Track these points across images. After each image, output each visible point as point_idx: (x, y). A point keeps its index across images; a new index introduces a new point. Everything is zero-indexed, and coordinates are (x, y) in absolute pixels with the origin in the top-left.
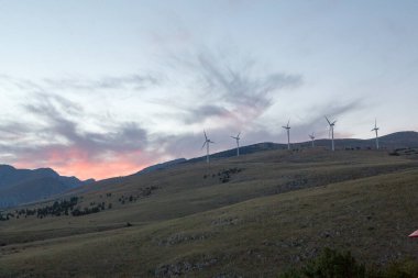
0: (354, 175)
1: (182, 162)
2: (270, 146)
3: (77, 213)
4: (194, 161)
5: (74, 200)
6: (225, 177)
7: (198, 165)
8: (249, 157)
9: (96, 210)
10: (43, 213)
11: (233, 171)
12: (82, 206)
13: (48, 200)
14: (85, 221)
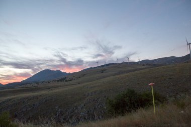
0: (134, 71)
1: (91, 68)
2: (113, 63)
3: (66, 81)
4: (94, 68)
5: (66, 78)
6: (102, 71)
7: (96, 69)
8: (108, 67)
9: (71, 80)
10: (58, 81)
11: (104, 70)
12: (68, 79)
13: (60, 78)
14: (68, 83)
